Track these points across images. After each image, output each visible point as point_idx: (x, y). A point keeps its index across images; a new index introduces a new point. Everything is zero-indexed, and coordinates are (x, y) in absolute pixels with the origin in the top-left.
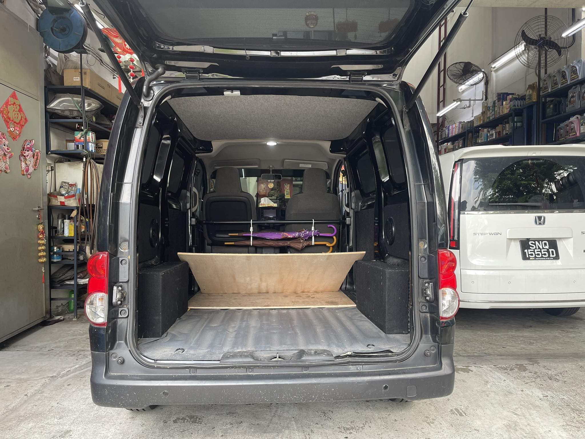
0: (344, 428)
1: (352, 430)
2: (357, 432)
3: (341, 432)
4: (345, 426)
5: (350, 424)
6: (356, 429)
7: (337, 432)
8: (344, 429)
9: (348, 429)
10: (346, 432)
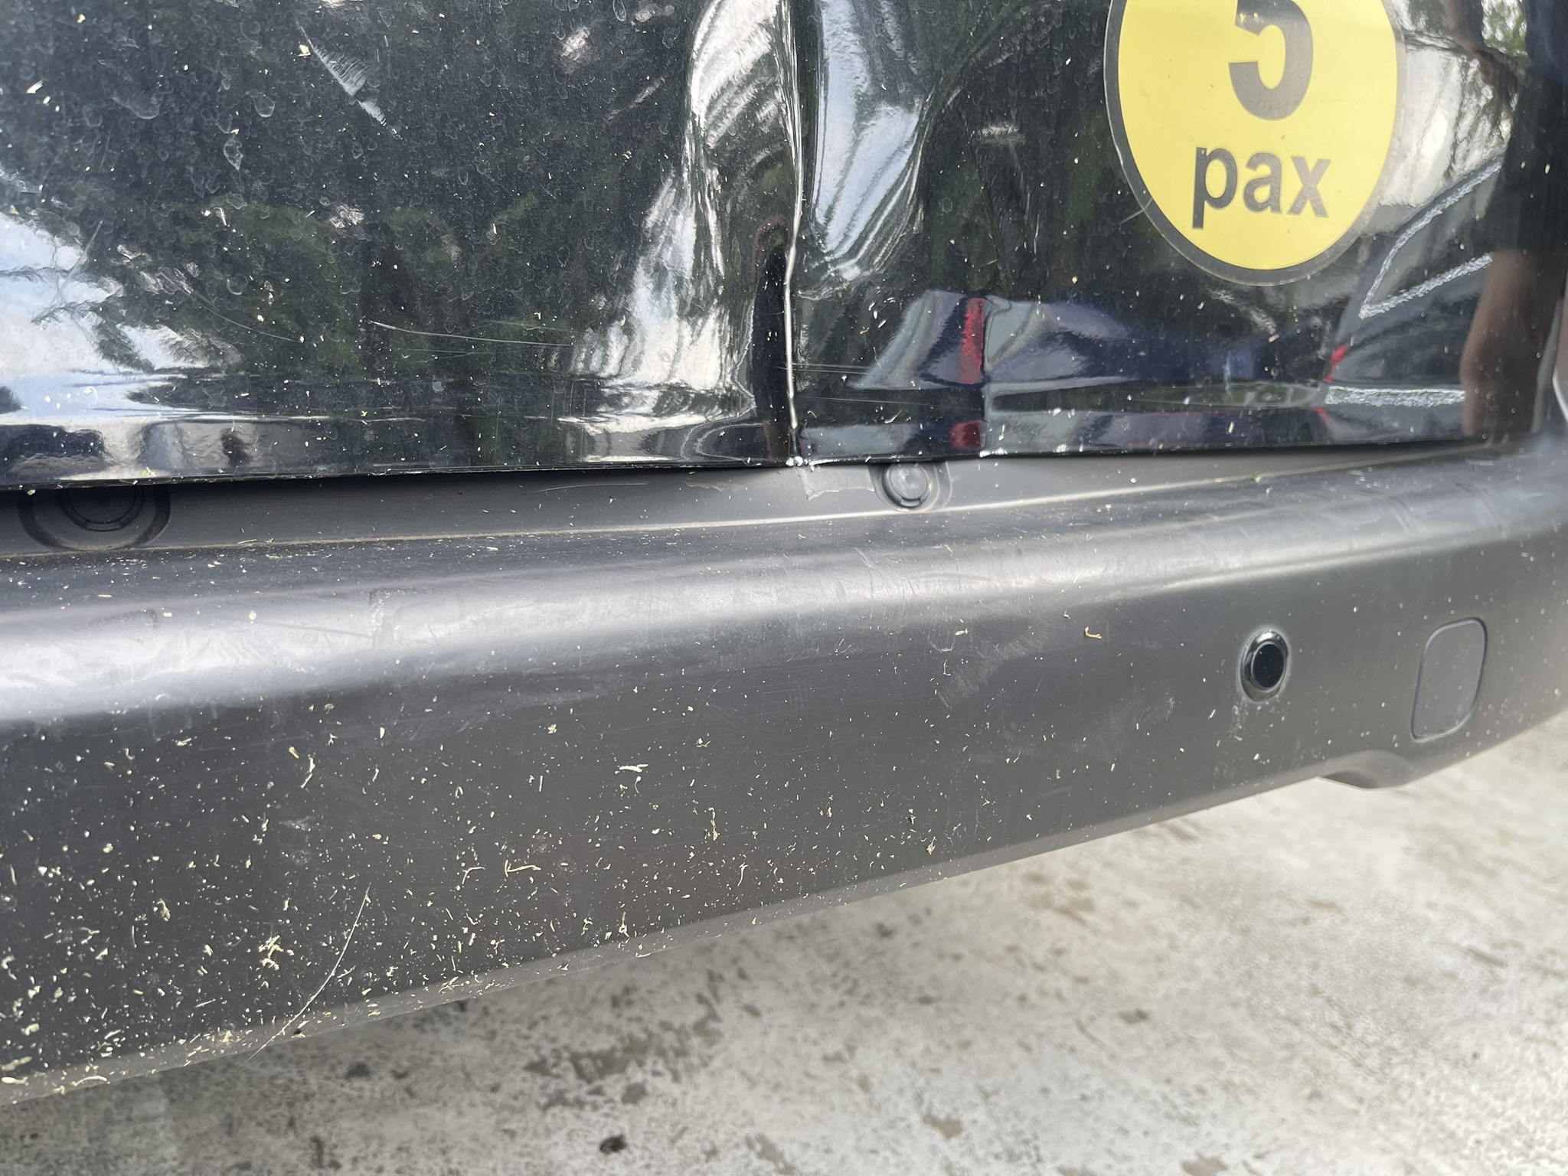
0: (575, 1059)
1: (641, 1064)
2: (676, 1078)
3: (559, 1099)
4: (576, 1047)
5: (605, 1015)
6: (661, 1053)
7: (534, 1113)
8: (580, 1073)
9: (607, 1064)
10: (598, 1091)
